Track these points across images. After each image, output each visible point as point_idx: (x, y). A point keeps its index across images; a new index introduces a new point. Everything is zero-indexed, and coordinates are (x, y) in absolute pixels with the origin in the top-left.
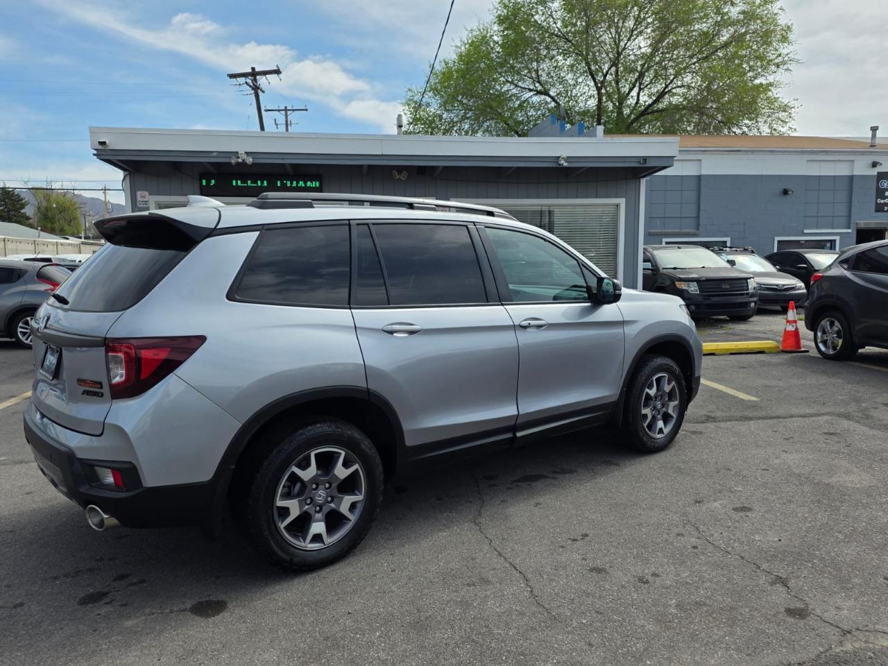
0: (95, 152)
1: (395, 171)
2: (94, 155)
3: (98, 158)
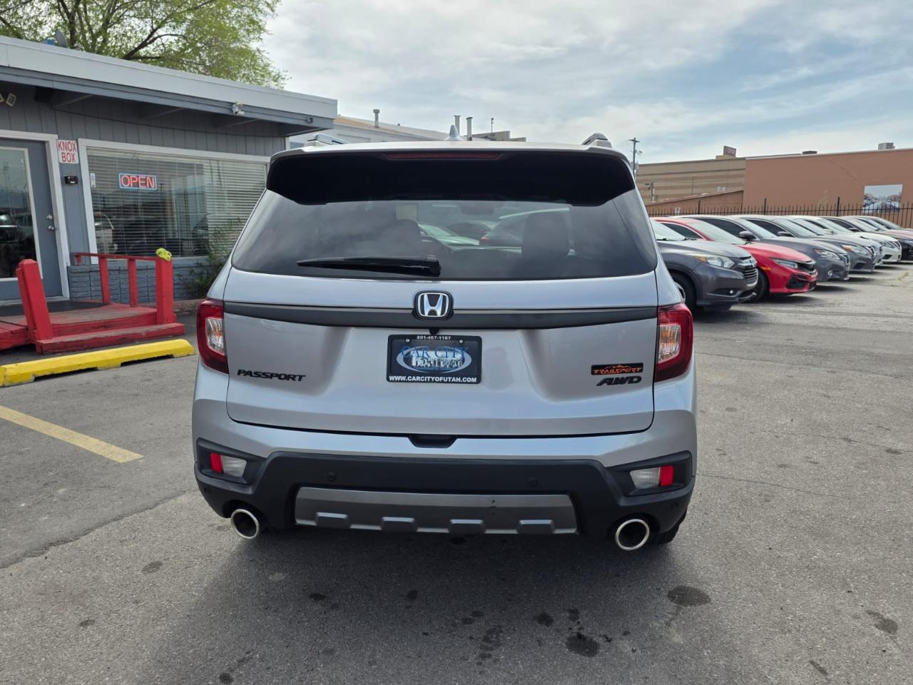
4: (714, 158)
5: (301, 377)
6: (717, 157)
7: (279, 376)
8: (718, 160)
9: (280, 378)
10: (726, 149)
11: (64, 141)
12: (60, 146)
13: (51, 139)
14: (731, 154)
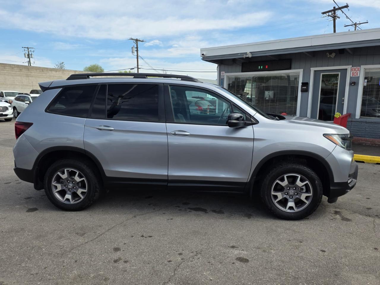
0: (202, 58)
1: (328, 53)
2: (202, 59)
3: (203, 60)
11: (355, 68)
12: (352, 70)
13: (349, 67)
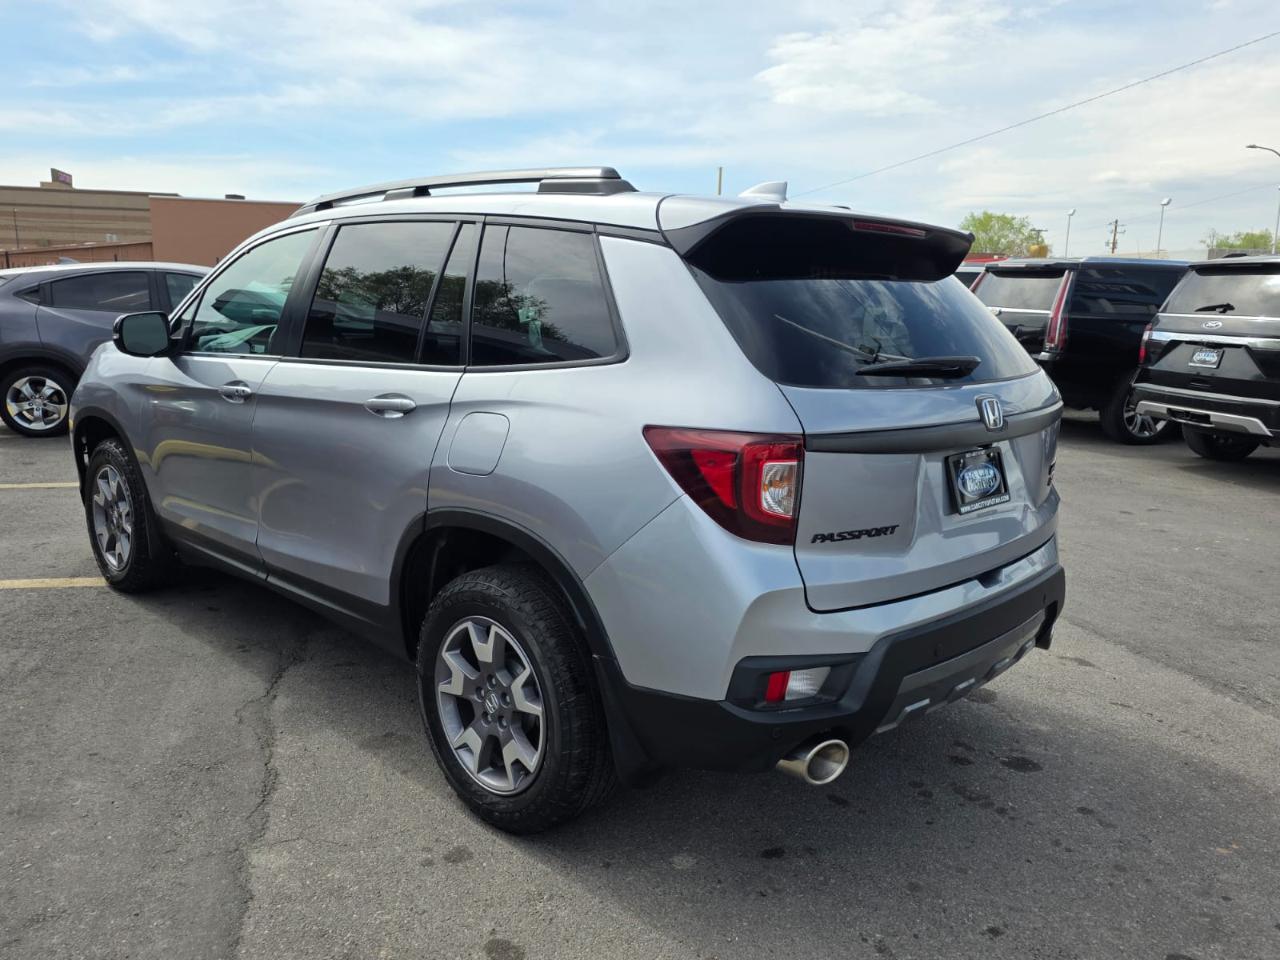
4: (38, 185)
5: (893, 528)
6: (42, 183)
7: (868, 533)
8: (44, 189)
9: (870, 535)
10: (55, 174)
14: (64, 182)
